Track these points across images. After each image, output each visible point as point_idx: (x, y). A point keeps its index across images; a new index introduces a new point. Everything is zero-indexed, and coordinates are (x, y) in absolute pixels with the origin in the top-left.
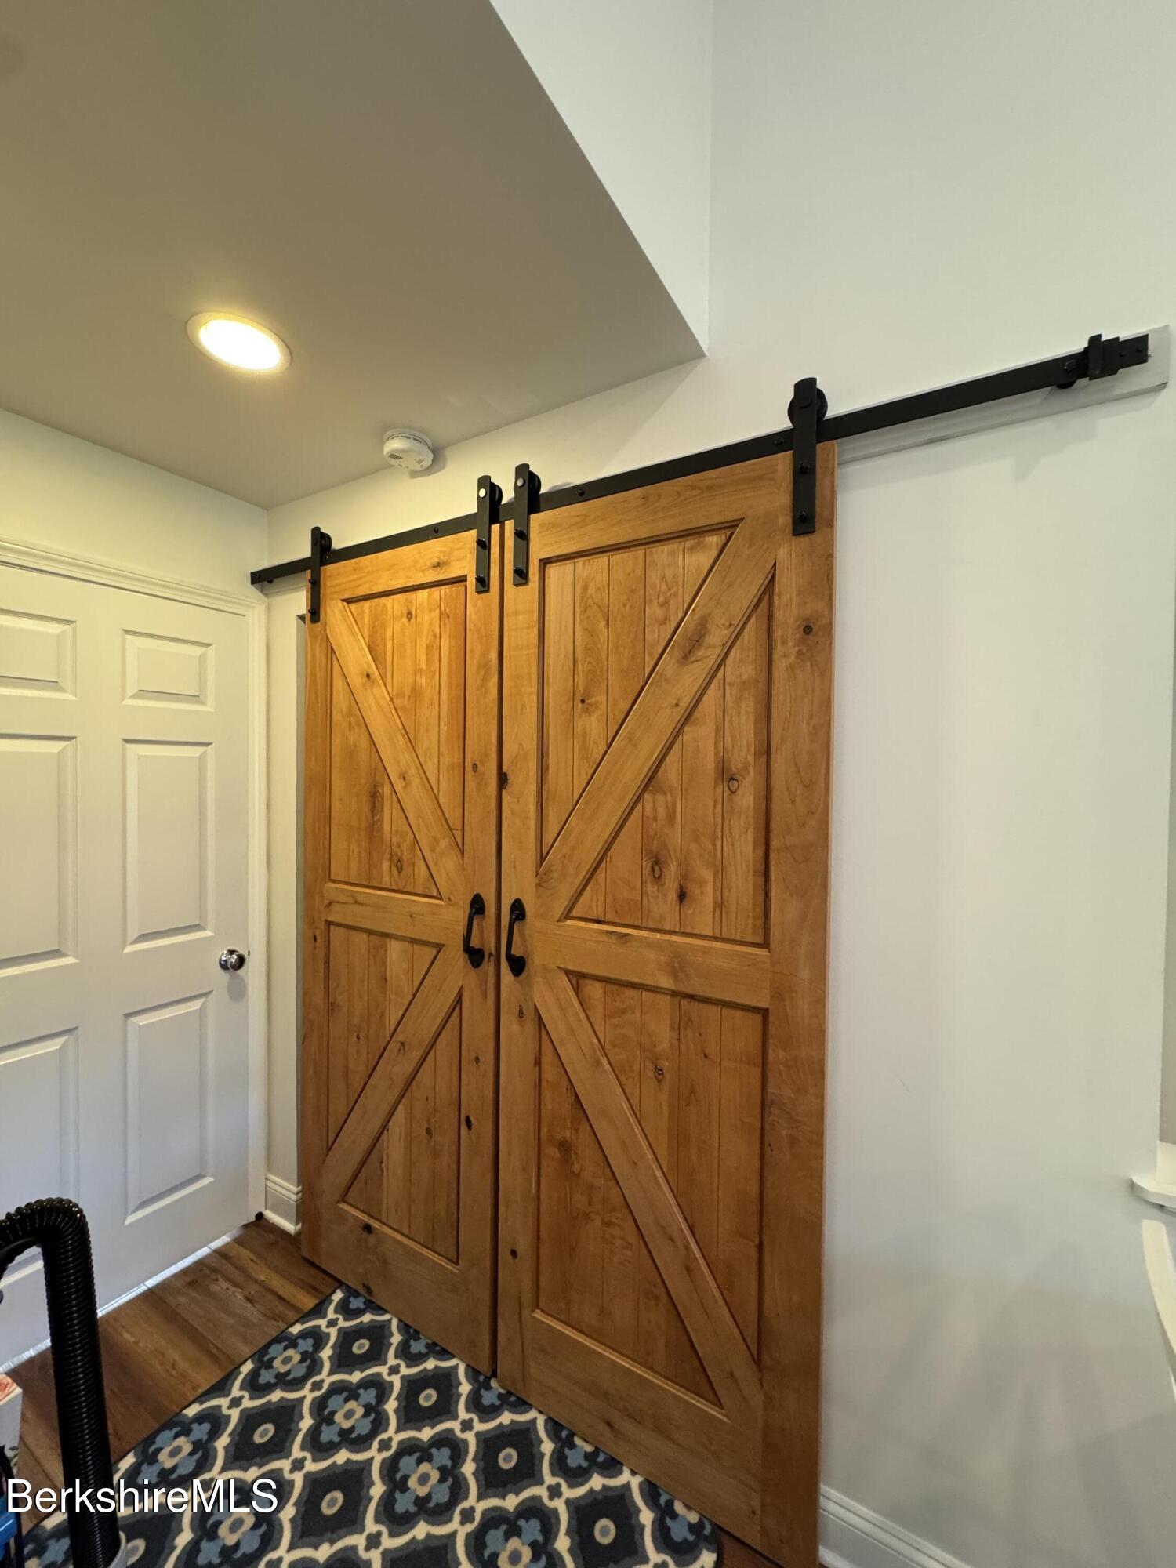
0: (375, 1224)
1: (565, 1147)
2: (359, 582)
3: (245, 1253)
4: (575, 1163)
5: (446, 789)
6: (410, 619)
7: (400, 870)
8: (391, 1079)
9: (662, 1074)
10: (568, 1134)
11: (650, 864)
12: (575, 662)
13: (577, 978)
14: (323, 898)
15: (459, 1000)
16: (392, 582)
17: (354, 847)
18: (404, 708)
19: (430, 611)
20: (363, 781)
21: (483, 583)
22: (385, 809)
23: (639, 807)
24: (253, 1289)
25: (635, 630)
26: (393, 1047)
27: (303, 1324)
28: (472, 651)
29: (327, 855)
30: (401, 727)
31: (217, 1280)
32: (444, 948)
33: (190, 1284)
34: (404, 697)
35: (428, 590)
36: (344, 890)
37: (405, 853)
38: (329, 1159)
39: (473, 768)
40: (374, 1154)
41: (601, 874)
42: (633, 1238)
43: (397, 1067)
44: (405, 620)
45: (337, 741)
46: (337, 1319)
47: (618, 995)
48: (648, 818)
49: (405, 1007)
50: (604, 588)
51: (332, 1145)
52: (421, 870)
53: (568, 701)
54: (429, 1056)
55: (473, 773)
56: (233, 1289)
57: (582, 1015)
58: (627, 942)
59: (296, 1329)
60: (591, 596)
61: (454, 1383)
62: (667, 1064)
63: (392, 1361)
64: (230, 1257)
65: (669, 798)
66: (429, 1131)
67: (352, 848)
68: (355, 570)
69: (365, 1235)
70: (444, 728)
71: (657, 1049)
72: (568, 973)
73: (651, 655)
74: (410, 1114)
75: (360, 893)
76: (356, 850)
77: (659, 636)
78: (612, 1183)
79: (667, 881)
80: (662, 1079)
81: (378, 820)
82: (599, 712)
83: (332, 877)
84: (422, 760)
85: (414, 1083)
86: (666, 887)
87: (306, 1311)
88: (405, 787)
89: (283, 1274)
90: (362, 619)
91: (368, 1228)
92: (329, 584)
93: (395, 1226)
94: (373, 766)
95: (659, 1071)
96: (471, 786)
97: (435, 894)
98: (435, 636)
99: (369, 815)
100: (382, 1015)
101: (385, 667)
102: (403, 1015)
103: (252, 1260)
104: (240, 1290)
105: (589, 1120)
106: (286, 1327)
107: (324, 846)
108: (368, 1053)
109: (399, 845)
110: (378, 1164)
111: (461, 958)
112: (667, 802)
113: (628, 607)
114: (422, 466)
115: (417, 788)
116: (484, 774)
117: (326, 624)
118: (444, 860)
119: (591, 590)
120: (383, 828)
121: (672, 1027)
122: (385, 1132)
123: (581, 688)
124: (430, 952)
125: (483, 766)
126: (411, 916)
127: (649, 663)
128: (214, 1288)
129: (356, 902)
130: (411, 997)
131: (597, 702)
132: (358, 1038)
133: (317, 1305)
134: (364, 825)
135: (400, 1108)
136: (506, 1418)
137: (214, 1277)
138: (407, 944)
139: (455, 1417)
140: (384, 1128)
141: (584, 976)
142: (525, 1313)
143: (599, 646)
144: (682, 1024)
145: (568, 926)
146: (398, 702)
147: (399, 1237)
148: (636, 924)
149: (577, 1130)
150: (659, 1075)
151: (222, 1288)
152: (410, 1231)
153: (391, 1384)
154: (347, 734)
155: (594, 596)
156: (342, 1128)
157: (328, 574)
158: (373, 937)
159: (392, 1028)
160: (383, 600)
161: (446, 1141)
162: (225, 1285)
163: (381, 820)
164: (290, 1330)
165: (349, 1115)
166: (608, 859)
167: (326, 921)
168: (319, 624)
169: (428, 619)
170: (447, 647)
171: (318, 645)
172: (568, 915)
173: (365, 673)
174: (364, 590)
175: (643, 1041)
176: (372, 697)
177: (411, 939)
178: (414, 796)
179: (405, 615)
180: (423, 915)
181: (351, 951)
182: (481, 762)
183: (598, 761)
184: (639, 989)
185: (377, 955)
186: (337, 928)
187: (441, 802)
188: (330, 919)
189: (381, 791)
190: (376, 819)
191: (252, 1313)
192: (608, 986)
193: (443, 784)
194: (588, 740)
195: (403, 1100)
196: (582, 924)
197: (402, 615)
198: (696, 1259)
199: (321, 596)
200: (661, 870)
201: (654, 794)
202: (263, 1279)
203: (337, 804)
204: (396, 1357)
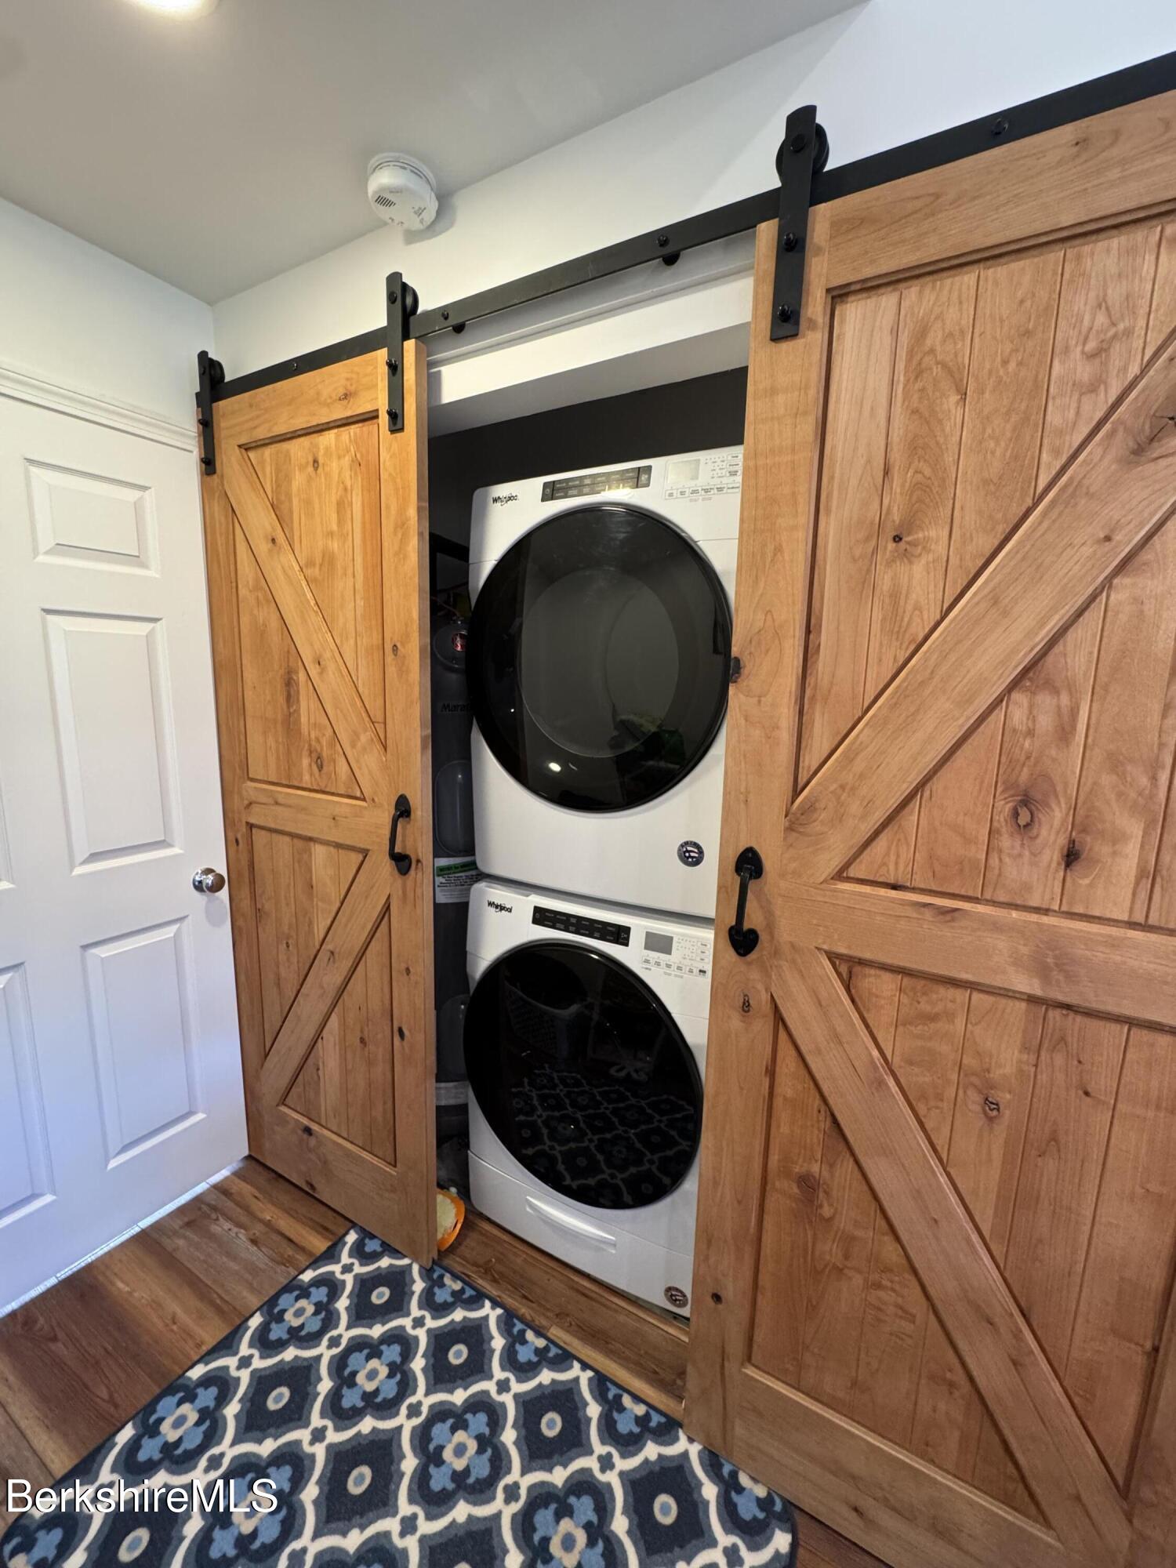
0: (315, 1127)
1: (809, 1186)
2: (256, 422)
3: (246, 1189)
4: (826, 1204)
5: (365, 675)
6: (316, 469)
7: (320, 768)
8: (322, 987)
9: (998, 1110)
10: (815, 1168)
11: (1010, 805)
12: (887, 472)
13: (849, 968)
14: (242, 799)
15: (387, 908)
16: (292, 421)
17: (271, 741)
18: (315, 580)
19: (339, 458)
20: (276, 667)
21: (396, 419)
22: (301, 698)
23: (999, 715)
24: (258, 1230)
25: (1023, 406)
26: (323, 956)
27: (315, 1270)
28: (388, 507)
29: (243, 751)
30: (312, 603)
31: (217, 1219)
32: (370, 853)
33: (189, 1224)
34: (314, 565)
35: (336, 431)
36: (264, 790)
37: (325, 748)
38: (266, 1064)
39: (393, 650)
40: (310, 1061)
41: (911, 818)
42: (918, 1307)
43: (329, 977)
44: (310, 469)
45: (245, 620)
46: (352, 1264)
47: (924, 994)
48: (1015, 730)
49: (333, 914)
50: (962, 332)
51: (270, 1050)
52: (342, 768)
53: (867, 539)
54: (360, 966)
55: (393, 656)
56: (235, 1230)
57: (855, 1017)
58: (953, 920)
59: (307, 1276)
60: (932, 351)
61: (485, 1338)
62: (1008, 1096)
63: (415, 1311)
64: (231, 1194)
65: (1065, 699)
66: (362, 1040)
67: (269, 744)
68: (251, 406)
69: (305, 1136)
70: (360, 603)
71: (992, 1075)
72: (832, 957)
73: (1056, 452)
74: (343, 1024)
75: (281, 793)
76: (273, 746)
77: (1078, 413)
78: (888, 1239)
79: (1044, 832)
80: (995, 1117)
81: (295, 711)
82: (930, 557)
83: (250, 776)
84: (338, 642)
85: (345, 993)
86: (1039, 841)
87: (318, 1255)
88: (321, 673)
89: (288, 1212)
90: (263, 469)
91: (308, 1131)
92: (223, 425)
93: (334, 1129)
94: (286, 650)
95: (991, 1107)
96: (391, 670)
97: (358, 794)
98: (346, 489)
99: (285, 707)
100: (310, 923)
101: (292, 530)
102: (333, 922)
103: (256, 1197)
104: (242, 1231)
105: (853, 1154)
106: (296, 1273)
107: (240, 741)
108: (298, 962)
109: (318, 740)
110: (315, 1071)
111: (388, 864)
112: (1059, 707)
113: (1012, 366)
114: (422, 221)
115: (334, 674)
116: (404, 657)
117: (222, 476)
118: (366, 757)
119: (934, 338)
120: (300, 720)
121: (1025, 1048)
122: (320, 1040)
123: (896, 517)
124: (356, 858)
125: (404, 647)
126: (334, 819)
127: (1049, 465)
128: (215, 1229)
129: (277, 803)
130: (338, 904)
131: (927, 539)
132: (288, 946)
133: (329, 1248)
134: (280, 717)
135: (334, 1017)
136: (546, 1377)
137: (214, 1216)
138: (332, 849)
139: (490, 1377)
140: (318, 1035)
141: (862, 962)
142: (731, 1367)
143: (941, 440)
144: (1046, 1045)
145: (842, 891)
146: (309, 572)
147: (340, 1141)
148: (970, 893)
149: (832, 1166)
150: (991, 1110)
151: (224, 1229)
152: (348, 1134)
153: (416, 1339)
154: (255, 612)
155: (938, 348)
156: (278, 1033)
157: (221, 413)
158: (295, 840)
159: (322, 936)
160: (285, 446)
161: (380, 1053)
162: (227, 1225)
163: (297, 711)
164: (301, 1277)
165: (284, 1022)
166: (927, 794)
167: (247, 823)
168: (215, 476)
169: (338, 468)
170: (359, 503)
171: (216, 501)
172: (841, 875)
173: (270, 538)
174: (262, 433)
175: (965, 1061)
176: (280, 567)
177: (336, 843)
178: (331, 683)
179: (312, 463)
180: (346, 817)
181: (275, 855)
182: (403, 644)
183: (920, 637)
184: (966, 988)
185: (303, 863)
186: (259, 831)
187: (360, 690)
188: (252, 821)
189: (295, 678)
190: (292, 710)
191: (258, 1256)
192: (906, 981)
193: (363, 672)
194: (902, 603)
195: (336, 1009)
196: (867, 889)
197: (308, 463)
198: (1032, 1352)
199: (215, 441)
200: (1032, 814)
201: (1034, 693)
202: (268, 1218)
203: (251, 693)
204: (420, 1308)
